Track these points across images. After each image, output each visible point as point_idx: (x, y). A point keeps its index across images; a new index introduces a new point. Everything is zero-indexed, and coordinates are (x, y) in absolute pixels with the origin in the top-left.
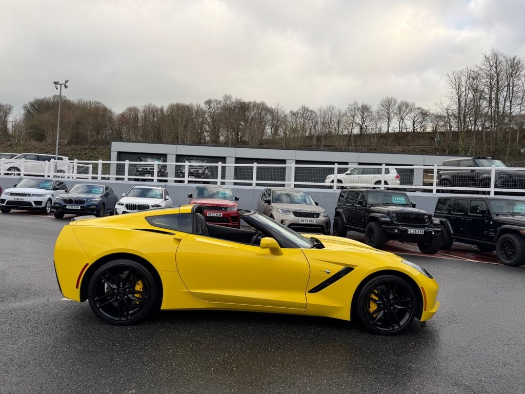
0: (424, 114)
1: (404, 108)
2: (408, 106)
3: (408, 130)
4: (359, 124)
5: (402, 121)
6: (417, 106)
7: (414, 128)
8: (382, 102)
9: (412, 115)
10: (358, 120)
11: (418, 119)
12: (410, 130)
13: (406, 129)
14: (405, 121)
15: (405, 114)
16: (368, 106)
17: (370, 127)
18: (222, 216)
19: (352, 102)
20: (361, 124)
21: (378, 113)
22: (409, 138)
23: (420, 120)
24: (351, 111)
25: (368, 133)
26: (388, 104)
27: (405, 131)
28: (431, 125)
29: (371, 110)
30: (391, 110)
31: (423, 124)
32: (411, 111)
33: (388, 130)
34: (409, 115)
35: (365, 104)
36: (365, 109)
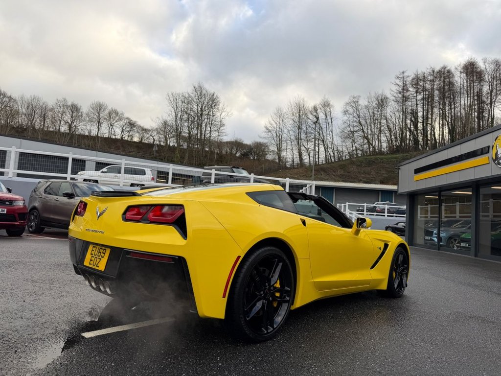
0: (132, 125)
1: (114, 115)
2: (118, 114)
3: (116, 137)
4: (68, 123)
5: (111, 127)
6: (126, 115)
7: (122, 136)
8: (92, 104)
9: (122, 123)
10: (67, 117)
11: (126, 128)
12: (119, 137)
13: (115, 135)
14: (114, 127)
15: (114, 121)
16: (79, 106)
17: (79, 127)
18: (5, 212)
19: (60, 98)
20: (70, 122)
21: (88, 115)
22: (119, 144)
23: (128, 129)
24: (59, 107)
25: (77, 133)
26: (99, 108)
27: (114, 137)
28: (138, 136)
29: (81, 110)
30: (101, 115)
31: (130, 134)
32: (120, 119)
33: (98, 133)
34: (119, 123)
35: (75, 103)
36: (75, 109)
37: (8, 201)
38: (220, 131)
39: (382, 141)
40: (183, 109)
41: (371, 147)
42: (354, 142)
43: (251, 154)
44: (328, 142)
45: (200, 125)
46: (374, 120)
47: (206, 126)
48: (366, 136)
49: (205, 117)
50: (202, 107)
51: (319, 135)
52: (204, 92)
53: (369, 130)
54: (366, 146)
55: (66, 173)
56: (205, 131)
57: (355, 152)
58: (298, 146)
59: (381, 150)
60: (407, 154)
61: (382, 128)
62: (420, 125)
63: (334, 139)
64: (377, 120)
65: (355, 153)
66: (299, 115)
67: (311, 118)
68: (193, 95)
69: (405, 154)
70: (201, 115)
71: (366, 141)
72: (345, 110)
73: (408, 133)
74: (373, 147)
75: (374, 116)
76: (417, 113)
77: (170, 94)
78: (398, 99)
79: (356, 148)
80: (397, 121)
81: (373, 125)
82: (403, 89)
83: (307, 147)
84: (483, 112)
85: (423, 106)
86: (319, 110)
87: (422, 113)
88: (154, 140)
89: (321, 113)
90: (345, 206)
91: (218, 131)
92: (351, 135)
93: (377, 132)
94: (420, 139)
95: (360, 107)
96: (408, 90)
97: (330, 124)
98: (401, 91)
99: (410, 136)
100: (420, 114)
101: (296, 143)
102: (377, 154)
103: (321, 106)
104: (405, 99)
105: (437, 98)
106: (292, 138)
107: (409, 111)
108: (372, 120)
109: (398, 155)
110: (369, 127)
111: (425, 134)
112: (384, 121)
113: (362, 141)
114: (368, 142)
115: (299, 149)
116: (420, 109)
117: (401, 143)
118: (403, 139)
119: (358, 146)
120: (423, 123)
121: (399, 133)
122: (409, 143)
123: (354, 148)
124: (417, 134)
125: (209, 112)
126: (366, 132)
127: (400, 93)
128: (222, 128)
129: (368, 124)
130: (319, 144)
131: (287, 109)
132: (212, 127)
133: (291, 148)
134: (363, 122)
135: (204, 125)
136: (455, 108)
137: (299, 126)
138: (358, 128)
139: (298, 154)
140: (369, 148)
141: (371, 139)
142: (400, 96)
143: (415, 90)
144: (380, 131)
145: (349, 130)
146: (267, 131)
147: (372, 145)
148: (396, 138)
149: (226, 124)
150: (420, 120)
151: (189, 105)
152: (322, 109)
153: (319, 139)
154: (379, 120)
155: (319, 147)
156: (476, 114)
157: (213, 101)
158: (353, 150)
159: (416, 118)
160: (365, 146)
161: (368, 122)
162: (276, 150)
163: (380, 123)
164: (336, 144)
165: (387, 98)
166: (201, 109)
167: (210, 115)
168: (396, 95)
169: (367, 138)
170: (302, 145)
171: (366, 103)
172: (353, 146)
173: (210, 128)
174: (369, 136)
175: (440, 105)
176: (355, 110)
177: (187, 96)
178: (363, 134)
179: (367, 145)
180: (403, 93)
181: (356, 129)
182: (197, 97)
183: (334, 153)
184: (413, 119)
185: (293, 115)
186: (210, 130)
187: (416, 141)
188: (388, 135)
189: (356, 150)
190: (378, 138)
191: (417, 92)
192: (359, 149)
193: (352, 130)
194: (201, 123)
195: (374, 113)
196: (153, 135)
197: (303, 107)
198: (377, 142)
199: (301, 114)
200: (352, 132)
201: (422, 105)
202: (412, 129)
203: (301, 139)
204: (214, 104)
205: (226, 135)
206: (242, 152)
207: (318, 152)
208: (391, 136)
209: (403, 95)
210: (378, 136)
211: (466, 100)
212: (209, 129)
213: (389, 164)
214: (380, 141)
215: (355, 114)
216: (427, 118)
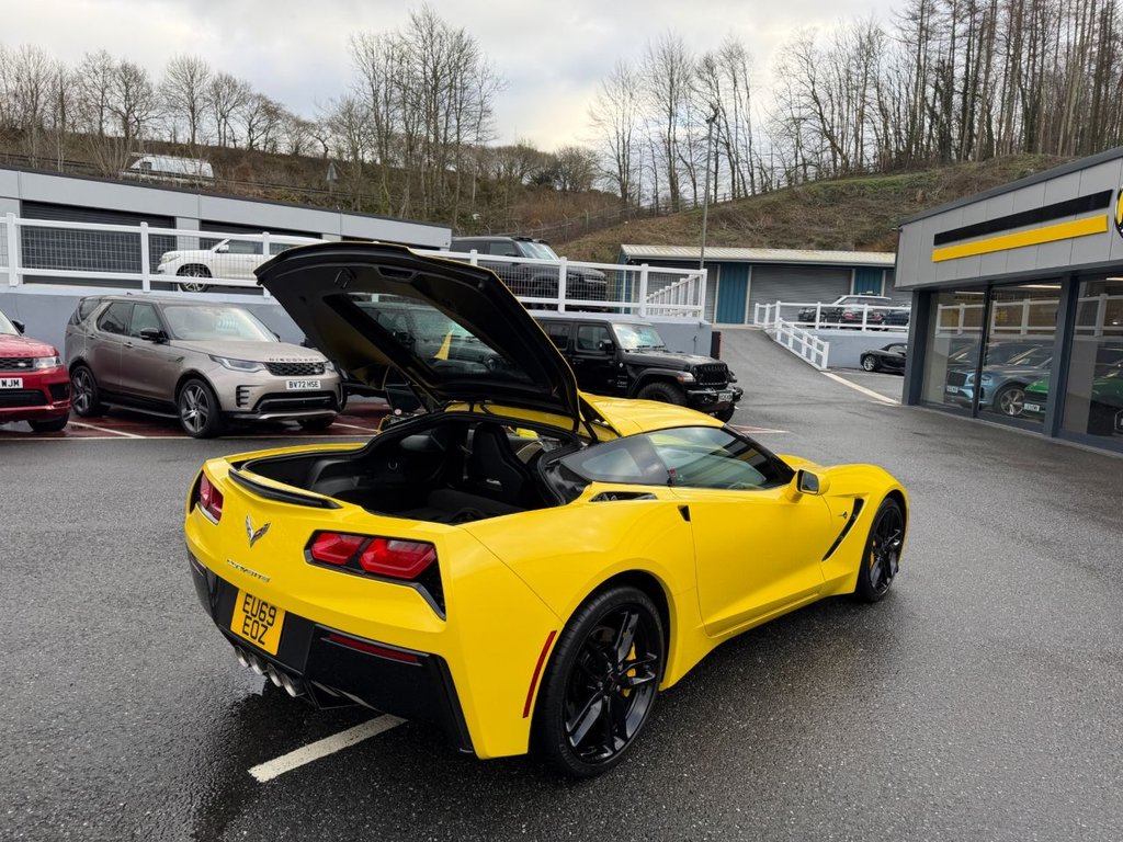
0: (271, 112)
1: (226, 93)
2: (235, 86)
3: (238, 144)
4: (120, 112)
5: (223, 120)
6: (255, 91)
7: (252, 141)
8: (173, 64)
9: (246, 109)
10: (116, 99)
11: (258, 121)
12: (243, 144)
13: (234, 141)
14: (230, 121)
15: (229, 107)
16: (140, 68)
17: (146, 124)
18: (21, 386)
19: (94, 52)
20: (124, 111)
21: (164, 91)
22: (245, 163)
23: (263, 124)
24: (93, 74)
25: (145, 137)
26: (189, 73)
27: (232, 145)
28: (288, 140)
29: (147, 80)
30: (197, 92)
31: (270, 135)
32: (242, 100)
33: (193, 136)
34: (240, 109)
35: (130, 62)
36: (130, 76)
37: (21, 360)
38: (482, 127)
39: (865, 142)
40: (389, 75)
41: (839, 156)
42: (799, 145)
43: (557, 177)
44: (739, 147)
45: (432, 116)
46: (848, 90)
47: (447, 115)
48: (828, 129)
49: (444, 93)
50: (435, 68)
51: (719, 129)
52: (438, 29)
53: (836, 116)
54: (828, 155)
55: (139, 269)
56: (446, 129)
57: (801, 168)
58: (667, 160)
59: (861, 165)
60: (921, 174)
61: (867, 110)
62: (957, 100)
63: (754, 139)
64: (857, 88)
65: (802, 172)
66: (671, 80)
67: (698, 88)
68: (411, 39)
69: (917, 175)
70: (435, 88)
71: (827, 143)
72: (781, 64)
73: (927, 122)
74: (844, 157)
75: (849, 79)
76: (951, 68)
77: (357, 37)
78: (910, 34)
79: (804, 160)
80: (904, 91)
81: (845, 103)
82: (922, 9)
83: (689, 161)
84: (1110, 63)
85: (968, 50)
86: (718, 68)
87: (964, 69)
88: (327, 150)
89: (724, 74)
90: (773, 310)
91: (477, 127)
92: (793, 129)
93: (853, 118)
94: (955, 134)
95: (815, 58)
96: (933, 11)
97: (744, 101)
98: (919, 13)
99: (931, 127)
100: (959, 72)
101: (663, 152)
102: (852, 175)
103: (722, 57)
104: (925, 33)
105: (1001, 30)
106: (653, 139)
107: (934, 64)
108: (844, 91)
109: (900, 177)
110: (836, 107)
111: (967, 120)
112: (871, 92)
113: (818, 141)
114: (833, 145)
115: (670, 168)
116: (960, 59)
117: (909, 145)
118: (915, 134)
119: (808, 156)
120: (965, 94)
121: (905, 121)
122: (928, 145)
123: (800, 161)
124: (949, 121)
125: (452, 81)
126: (829, 120)
127: (914, 18)
128: (486, 120)
129: (835, 100)
130: (717, 153)
131: (643, 66)
132: (462, 118)
133: (652, 165)
134: (822, 95)
135: (442, 113)
136: (1043, 54)
137: (671, 109)
138: (809, 111)
139: (667, 179)
140: (835, 160)
141: (840, 136)
142: (914, 26)
143: (949, 11)
144: (862, 116)
145: (789, 115)
146: (595, 123)
147: (841, 152)
148: (897, 133)
149: (494, 111)
150: (959, 86)
151: (405, 64)
152: (726, 63)
153: (717, 141)
154: (861, 90)
155: (717, 160)
156: (1093, 67)
157: (461, 51)
158: (797, 166)
159: (950, 84)
160: (825, 155)
161: (834, 94)
162: (617, 171)
163: (863, 96)
164: (758, 151)
165: (882, 34)
166: (435, 72)
167: (456, 89)
168: (905, 27)
169: (831, 138)
170: (677, 156)
171: (832, 48)
172: (796, 156)
173: (458, 120)
174: (835, 130)
175: (1008, 47)
176: (805, 65)
177: (397, 41)
178: (821, 125)
179: (830, 153)
180: (922, 18)
181: (805, 112)
182: (421, 44)
183: (752, 175)
184: (941, 83)
185: (657, 81)
186: (458, 127)
187: (945, 140)
188: (879, 125)
189: (805, 165)
190: (856, 135)
191: (955, 15)
192: (810, 163)
193: (796, 116)
194: (437, 109)
195: (848, 71)
196: (323, 137)
197: (681, 60)
198: (853, 144)
199: (675, 77)
200: (797, 121)
201: (966, 47)
202: (938, 110)
203: (675, 141)
204: (463, 61)
205: (495, 138)
206: (536, 173)
207: (716, 173)
208: (886, 128)
209: (921, 24)
210: (856, 130)
211: (1072, 33)
212: (455, 122)
213: (877, 198)
214: (859, 140)
215: (804, 77)
216: (976, 83)
